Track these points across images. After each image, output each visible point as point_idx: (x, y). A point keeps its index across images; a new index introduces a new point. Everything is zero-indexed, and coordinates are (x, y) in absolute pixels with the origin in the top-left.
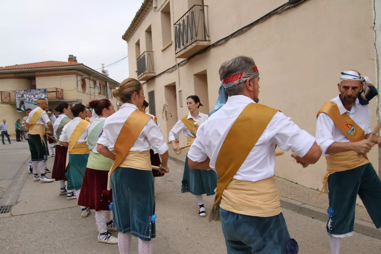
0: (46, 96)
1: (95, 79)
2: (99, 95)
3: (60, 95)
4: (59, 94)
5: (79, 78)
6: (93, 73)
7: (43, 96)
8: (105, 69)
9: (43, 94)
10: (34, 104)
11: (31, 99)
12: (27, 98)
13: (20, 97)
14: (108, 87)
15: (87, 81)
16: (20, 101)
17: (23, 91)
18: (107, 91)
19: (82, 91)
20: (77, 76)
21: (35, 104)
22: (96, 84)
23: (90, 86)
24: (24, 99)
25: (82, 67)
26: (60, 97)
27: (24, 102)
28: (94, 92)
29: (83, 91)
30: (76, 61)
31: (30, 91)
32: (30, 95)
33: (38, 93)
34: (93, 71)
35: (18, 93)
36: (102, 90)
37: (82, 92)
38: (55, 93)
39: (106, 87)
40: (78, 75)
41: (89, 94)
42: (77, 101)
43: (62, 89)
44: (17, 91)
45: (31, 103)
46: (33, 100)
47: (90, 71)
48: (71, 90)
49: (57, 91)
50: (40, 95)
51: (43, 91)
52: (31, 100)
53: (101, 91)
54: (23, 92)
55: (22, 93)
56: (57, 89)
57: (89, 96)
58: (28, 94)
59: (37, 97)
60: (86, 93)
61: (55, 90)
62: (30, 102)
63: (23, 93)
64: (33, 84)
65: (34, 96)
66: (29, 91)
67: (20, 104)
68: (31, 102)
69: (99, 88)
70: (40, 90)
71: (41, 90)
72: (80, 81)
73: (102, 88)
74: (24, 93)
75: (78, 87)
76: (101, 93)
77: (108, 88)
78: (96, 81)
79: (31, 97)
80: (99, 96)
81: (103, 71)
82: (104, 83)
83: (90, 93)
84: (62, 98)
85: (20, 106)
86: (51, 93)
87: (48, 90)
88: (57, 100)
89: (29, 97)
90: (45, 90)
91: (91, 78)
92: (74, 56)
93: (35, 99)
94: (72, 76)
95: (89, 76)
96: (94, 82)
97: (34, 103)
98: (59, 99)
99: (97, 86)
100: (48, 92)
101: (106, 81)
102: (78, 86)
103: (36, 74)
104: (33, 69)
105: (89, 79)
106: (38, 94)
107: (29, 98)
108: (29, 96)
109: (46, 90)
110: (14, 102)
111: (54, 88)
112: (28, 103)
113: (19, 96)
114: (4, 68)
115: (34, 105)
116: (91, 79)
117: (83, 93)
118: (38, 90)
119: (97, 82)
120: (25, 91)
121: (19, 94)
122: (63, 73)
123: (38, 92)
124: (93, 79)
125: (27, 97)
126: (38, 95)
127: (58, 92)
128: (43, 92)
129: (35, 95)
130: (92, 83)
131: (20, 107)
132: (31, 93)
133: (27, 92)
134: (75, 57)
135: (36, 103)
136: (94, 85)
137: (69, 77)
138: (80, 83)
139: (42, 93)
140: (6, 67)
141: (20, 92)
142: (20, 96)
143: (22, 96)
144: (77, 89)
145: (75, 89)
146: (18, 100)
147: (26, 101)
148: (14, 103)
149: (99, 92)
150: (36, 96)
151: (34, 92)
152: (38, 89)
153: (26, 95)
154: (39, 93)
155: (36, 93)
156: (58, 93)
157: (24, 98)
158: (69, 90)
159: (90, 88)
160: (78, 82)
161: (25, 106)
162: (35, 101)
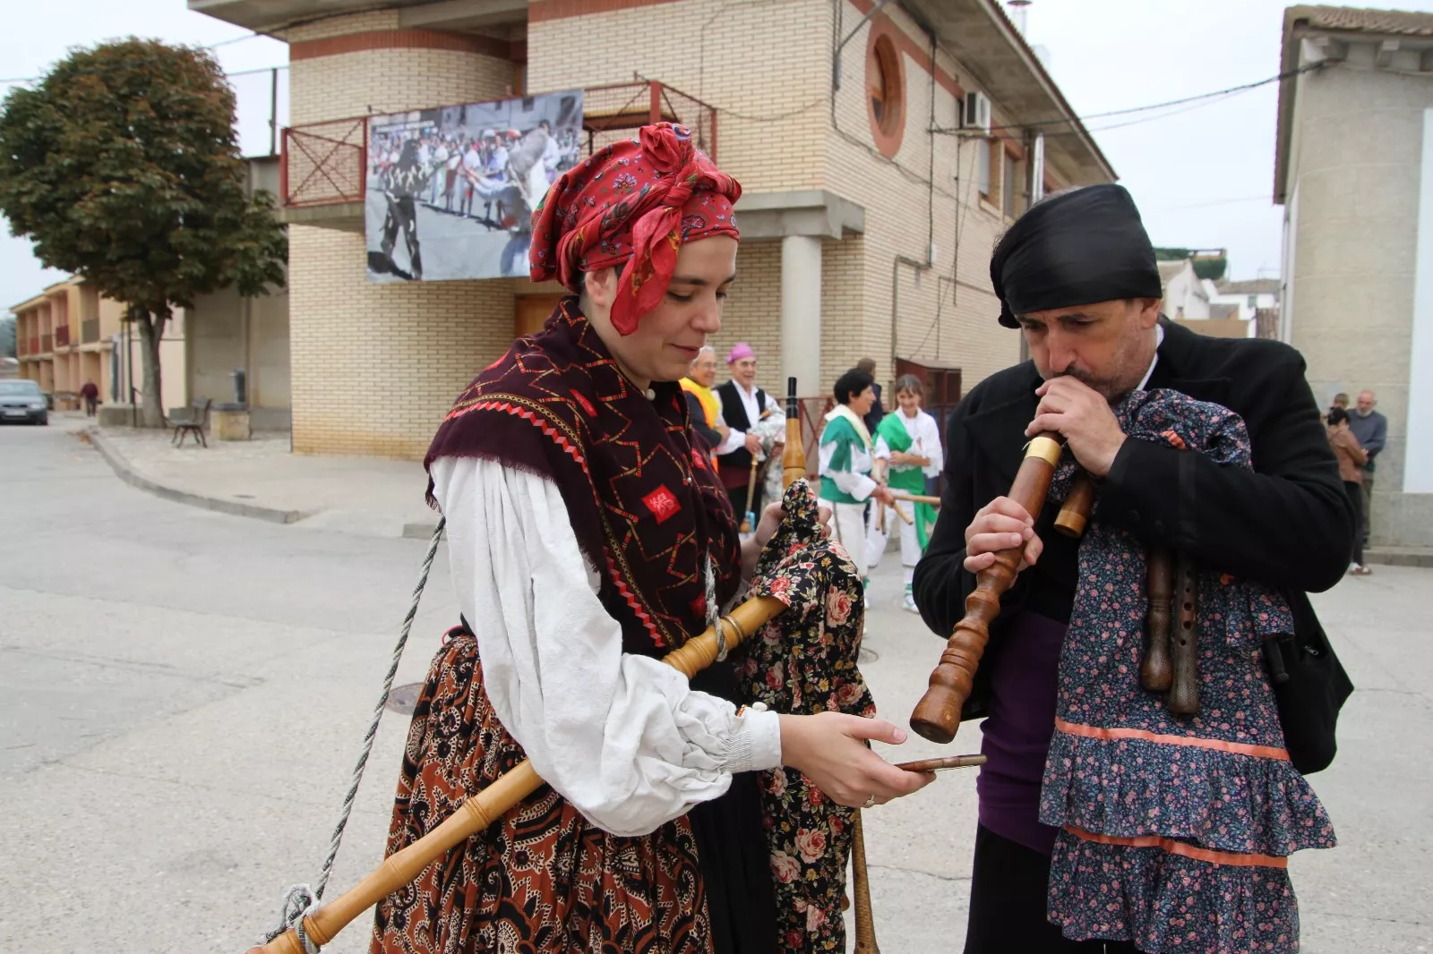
0: (571, 151)
1: (968, 84)
2: (985, 204)
7: (547, 154)
9: (550, 134)
11: (466, 176)
12: (434, 174)
13: (395, 165)
15: (914, 76)
16: (392, 195)
17: (416, 116)
19: (867, 136)
21: (488, 223)
22: (972, 119)
23: (933, 118)
24: (416, 178)
27: (417, 205)
28: (955, 175)
29: (876, 140)
31: (463, 119)
32: (462, 148)
33: (517, 133)
35: (386, 135)
36: (1002, 174)
37: (870, 150)
39: (1022, 165)
41: (925, 182)
42: (821, 209)
43: (715, 103)
44: (377, 121)
45: (461, 214)
46: (477, 186)
48: (782, 117)
49: (665, 109)
50: (530, 142)
51: (554, 113)
52: (459, 186)
54: (417, 126)
55: (408, 135)
56: (657, 88)
57: (923, 189)
58: (448, 138)
59: (507, 163)
60: (897, 166)
61: (644, 103)
62: (456, 204)
63: (413, 130)
65: (488, 157)
66: (456, 113)
67: (388, 219)
68: (463, 202)
69: (986, 161)
70: (527, 101)
71: (538, 104)
73: (1002, 166)
74: (422, 131)
75: (841, 95)
78: (972, 97)
79: (461, 162)
80: (982, 209)
82: (1017, 135)
83: (931, 173)
85: (391, 234)
87: (591, 106)
89: (453, 163)
90: (568, 103)
91: (941, 60)
93: (490, 177)
95: (933, 43)
96: (961, 99)
97: (482, 214)
99: (979, 137)
100: (589, 120)
102: (845, 83)
105: (932, 68)
106: (514, 139)
107: (451, 176)
108: (451, 156)
109: (577, 105)
110: (350, 203)
111: (639, 83)
112: (437, 209)
113: (385, 156)
115: (482, 229)
116: (942, 72)
117: (877, 159)
119: (983, 106)
120: (426, 115)
121: (388, 144)
123: (515, 119)
124: (959, 80)
126: (517, 148)
128: (553, 120)
129: (493, 147)
130: (946, 100)
131: (383, 245)
132: (469, 132)
133: (438, 125)
135: (493, 217)
136: (962, 122)
138: (856, 58)
139: (544, 131)
141: (393, 129)
142: (395, 158)
143: (409, 157)
145: (816, 107)
146: (379, 190)
147: (426, 194)
148: (356, 207)
150: (502, 156)
151: (487, 124)
153: (433, 149)
154: (525, 133)
155: (503, 128)
157: (418, 169)
158: (765, 114)
159: (931, 132)
160: (840, 49)
161: (419, 238)
162: (489, 192)
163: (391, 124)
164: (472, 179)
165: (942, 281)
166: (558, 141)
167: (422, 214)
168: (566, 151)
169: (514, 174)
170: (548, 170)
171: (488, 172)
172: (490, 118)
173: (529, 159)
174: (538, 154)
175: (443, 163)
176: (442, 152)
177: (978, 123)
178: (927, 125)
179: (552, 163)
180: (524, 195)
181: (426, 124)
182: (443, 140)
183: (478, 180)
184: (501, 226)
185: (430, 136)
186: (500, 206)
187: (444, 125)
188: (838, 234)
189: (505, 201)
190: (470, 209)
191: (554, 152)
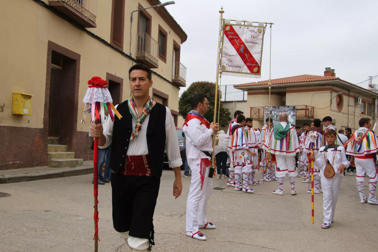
1: (357, 95)
3: (310, 114)
4: (309, 112)
5: (335, 94)
6: (353, 88)
7: (291, 114)
8: (373, 83)
9: (292, 111)
13: (268, 114)
14: (377, 105)
15: (345, 98)
17: (272, 107)
18: (374, 111)
19: (336, 110)
20: (331, 92)
22: (357, 102)
23: (349, 104)
24: (272, 115)
25: (338, 81)
26: (310, 115)
28: (354, 111)
29: (338, 110)
30: (333, 74)
31: (279, 108)
32: (279, 112)
33: (287, 111)
34: (353, 86)
35: (267, 110)
36: (367, 109)
37: (336, 111)
38: (305, 110)
39: (373, 105)
40: (332, 90)
41: (347, 114)
43: (313, 106)
44: (266, 107)
45: (278, 121)
47: (349, 86)
48: (323, 108)
49: (307, 108)
50: (289, 112)
53: (365, 110)
54: (272, 109)
55: (271, 110)
56: (306, 106)
57: (347, 115)
58: (277, 111)
60: (342, 113)
61: (305, 108)
62: (278, 119)
63: (271, 109)
64: (283, 100)
66: (278, 107)
69: (363, 107)
70: (288, 107)
71: (290, 107)
72: (336, 97)
73: (367, 107)
74: (273, 109)
75: (332, 105)
76: (366, 113)
77: (375, 107)
78: (357, 98)
80: (361, 116)
81: (370, 86)
82: (371, 100)
83: (348, 112)
84: (312, 117)
86: (300, 111)
87: (297, 108)
88: (305, 119)
90: (294, 107)
91: (351, 94)
92: (331, 69)
94: (325, 93)
95: (349, 92)
96: (355, 99)
98: (309, 118)
99: (360, 104)
100: (297, 110)
101: (374, 97)
102: (332, 103)
103: (287, 89)
104: (283, 85)
105: (349, 96)
106: (286, 111)
107: (277, 116)
108: (277, 113)
109: (295, 108)
110: (262, 118)
111: (304, 105)
112: (275, 120)
113: (267, 112)
114: (257, 83)
117: (338, 112)
118: (287, 107)
119: (359, 99)
120: (273, 107)
122: (316, 88)
123: (287, 109)
124: (355, 95)
125: (275, 114)
128: (292, 109)
129: (283, 112)
130: (352, 100)
132: (280, 110)
133: (275, 109)
134: (333, 70)
136: (355, 103)
137: (322, 93)
138: (335, 100)
139: (291, 111)
140: (258, 82)
141: (268, 109)
143: (271, 112)
144: (330, 107)
145: (328, 107)
146: (266, 117)
147: (273, 118)
148: (262, 120)
149: (363, 111)
151: (282, 109)
153: (274, 112)
154: (288, 111)
155: (285, 110)
156: (307, 111)
157: (272, 114)
158: (321, 108)
160: (332, 99)
163: (268, 108)
166: (293, 112)
168: (294, 114)
170: (291, 116)
173: (288, 114)
174: (290, 113)
175: (276, 114)
176: (276, 112)
178: (348, 105)
179: (292, 115)
180: (288, 118)
181: (273, 108)
182: (276, 111)
185: (274, 110)
187: (276, 108)
191: (292, 113)
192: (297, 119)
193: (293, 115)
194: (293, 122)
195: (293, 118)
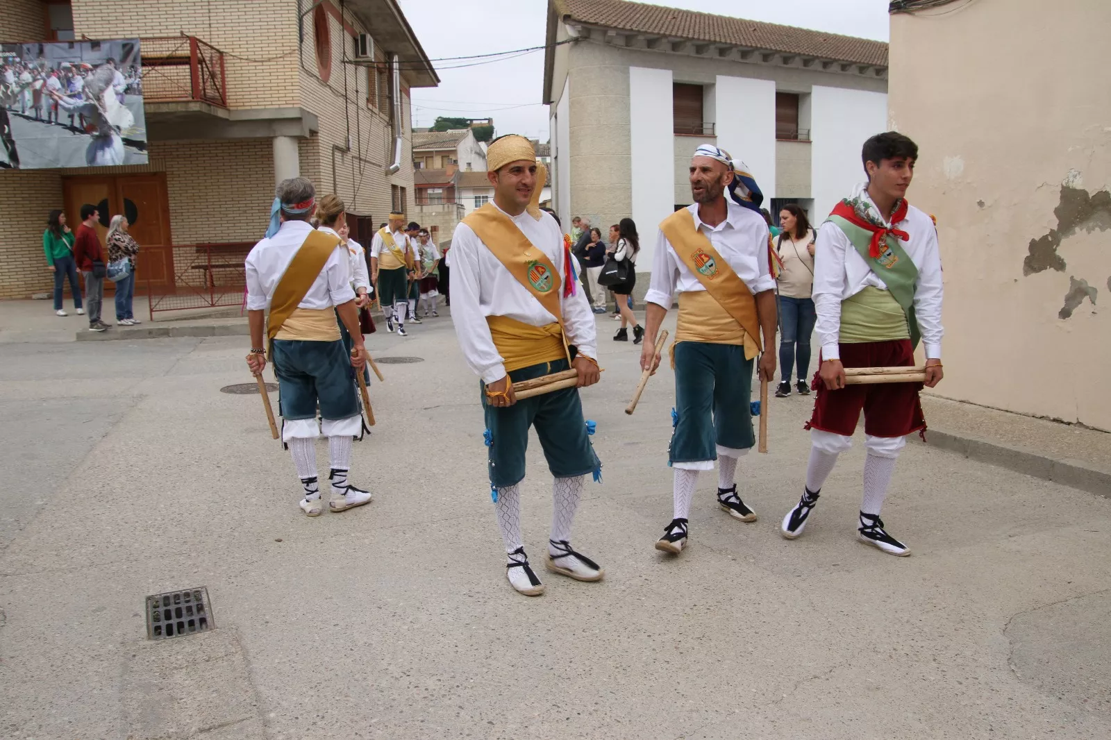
0: (134, 81)
1: (356, 28)
2: (370, 106)
3: (209, 82)
4: (206, 74)
7: (115, 82)
9: (116, 68)
10: (65, 126)
11: (51, 94)
12: (22, 92)
14: (397, 77)
15: (334, 25)
19: (315, 71)
21: (73, 129)
22: (364, 52)
23: (344, 53)
24: (5, 94)
26: (210, 92)
27: (10, 115)
28: (355, 88)
29: (320, 71)
31: (41, 52)
32: (43, 74)
33: (90, 66)
36: (376, 88)
37: (318, 79)
38: (185, 70)
39: (385, 76)
41: (344, 96)
42: (299, 120)
43: (221, 47)
45: (50, 122)
46: (61, 102)
48: (269, 60)
49: (198, 55)
50: (101, 73)
51: (118, 54)
52: (45, 102)
53: (373, 92)
56: (194, 42)
58: (31, 66)
59: (84, 87)
60: (330, 87)
61: (185, 51)
62: (45, 116)
65: (67, 82)
66: (35, 48)
68: (50, 114)
70: (95, 44)
71: (105, 47)
72: (311, 15)
74: (5, 59)
75: (304, 46)
76: (375, 102)
77: (395, 84)
79: (44, 85)
82: (382, 56)
83: (346, 91)
84: (222, 103)
86: (162, 69)
87: (148, 50)
88: (195, 107)
89: (38, 85)
90: (128, 47)
91: (347, 16)
93: (70, 96)
95: (342, 6)
96: (356, 41)
97: (68, 122)
98: (208, 106)
100: (146, 61)
101: (391, 48)
102: (305, 38)
106: (87, 70)
107: (37, 94)
108: (35, 80)
109: (136, 49)
111: (183, 36)
112: (27, 118)
115: (68, 133)
116: (346, 22)
117: (320, 83)
118: (89, 45)
120: (8, 47)
123: (89, 57)
124: (352, 24)
125: (24, 86)
126: (90, 77)
127: (202, 61)
128: (117, 58)
129: (70, 75)
130: (350, 40)
132: (47, 63)
133: (20, 55)
135: (77, 124)
136: (358, 54)
138: (309, 21)
139: (111, 66)
144: (299, 55)
145: (294, 53)
147: (17, 106)
149: (370, 93)
150: (79, 83)
151: (65, 59)
152: (85, 40)
154: (96, 66)
155: (77, 62)
156: (199, 68)
157: (7, 88)
158: (258, 57)
159: (344, 62)
160: (302, 17)
161: (14, 138)
162: (71, 107)
164: (56, 97)
165: (354, 159)
166: (123, 73)
167: (15, 122)
168: (130, 81)
169: (91, 95)
170: (117, 94)
171: (69, 93)
172: (65, 55)
174: (108, 82)
175: (28, 84)
176: (26, 76)
177: (368, 54)
178: (342, 59)
179: (121, 89)
180: (101, 110)
181: (7, 54)
182: (25, 67)
183: (60, 98)
184: (83, 131)
185: (13, 63)
186: (81, 117)
187: (25, 56)
188: (307, 135)
189: (85, 113)
190: (56, 119)
191: (121, 81)
192: (152, 109)
193: (128, 90)
194: (133, 128)
195: (130, 106)
